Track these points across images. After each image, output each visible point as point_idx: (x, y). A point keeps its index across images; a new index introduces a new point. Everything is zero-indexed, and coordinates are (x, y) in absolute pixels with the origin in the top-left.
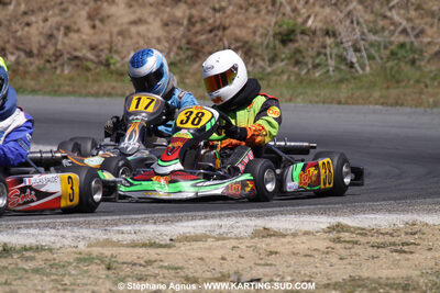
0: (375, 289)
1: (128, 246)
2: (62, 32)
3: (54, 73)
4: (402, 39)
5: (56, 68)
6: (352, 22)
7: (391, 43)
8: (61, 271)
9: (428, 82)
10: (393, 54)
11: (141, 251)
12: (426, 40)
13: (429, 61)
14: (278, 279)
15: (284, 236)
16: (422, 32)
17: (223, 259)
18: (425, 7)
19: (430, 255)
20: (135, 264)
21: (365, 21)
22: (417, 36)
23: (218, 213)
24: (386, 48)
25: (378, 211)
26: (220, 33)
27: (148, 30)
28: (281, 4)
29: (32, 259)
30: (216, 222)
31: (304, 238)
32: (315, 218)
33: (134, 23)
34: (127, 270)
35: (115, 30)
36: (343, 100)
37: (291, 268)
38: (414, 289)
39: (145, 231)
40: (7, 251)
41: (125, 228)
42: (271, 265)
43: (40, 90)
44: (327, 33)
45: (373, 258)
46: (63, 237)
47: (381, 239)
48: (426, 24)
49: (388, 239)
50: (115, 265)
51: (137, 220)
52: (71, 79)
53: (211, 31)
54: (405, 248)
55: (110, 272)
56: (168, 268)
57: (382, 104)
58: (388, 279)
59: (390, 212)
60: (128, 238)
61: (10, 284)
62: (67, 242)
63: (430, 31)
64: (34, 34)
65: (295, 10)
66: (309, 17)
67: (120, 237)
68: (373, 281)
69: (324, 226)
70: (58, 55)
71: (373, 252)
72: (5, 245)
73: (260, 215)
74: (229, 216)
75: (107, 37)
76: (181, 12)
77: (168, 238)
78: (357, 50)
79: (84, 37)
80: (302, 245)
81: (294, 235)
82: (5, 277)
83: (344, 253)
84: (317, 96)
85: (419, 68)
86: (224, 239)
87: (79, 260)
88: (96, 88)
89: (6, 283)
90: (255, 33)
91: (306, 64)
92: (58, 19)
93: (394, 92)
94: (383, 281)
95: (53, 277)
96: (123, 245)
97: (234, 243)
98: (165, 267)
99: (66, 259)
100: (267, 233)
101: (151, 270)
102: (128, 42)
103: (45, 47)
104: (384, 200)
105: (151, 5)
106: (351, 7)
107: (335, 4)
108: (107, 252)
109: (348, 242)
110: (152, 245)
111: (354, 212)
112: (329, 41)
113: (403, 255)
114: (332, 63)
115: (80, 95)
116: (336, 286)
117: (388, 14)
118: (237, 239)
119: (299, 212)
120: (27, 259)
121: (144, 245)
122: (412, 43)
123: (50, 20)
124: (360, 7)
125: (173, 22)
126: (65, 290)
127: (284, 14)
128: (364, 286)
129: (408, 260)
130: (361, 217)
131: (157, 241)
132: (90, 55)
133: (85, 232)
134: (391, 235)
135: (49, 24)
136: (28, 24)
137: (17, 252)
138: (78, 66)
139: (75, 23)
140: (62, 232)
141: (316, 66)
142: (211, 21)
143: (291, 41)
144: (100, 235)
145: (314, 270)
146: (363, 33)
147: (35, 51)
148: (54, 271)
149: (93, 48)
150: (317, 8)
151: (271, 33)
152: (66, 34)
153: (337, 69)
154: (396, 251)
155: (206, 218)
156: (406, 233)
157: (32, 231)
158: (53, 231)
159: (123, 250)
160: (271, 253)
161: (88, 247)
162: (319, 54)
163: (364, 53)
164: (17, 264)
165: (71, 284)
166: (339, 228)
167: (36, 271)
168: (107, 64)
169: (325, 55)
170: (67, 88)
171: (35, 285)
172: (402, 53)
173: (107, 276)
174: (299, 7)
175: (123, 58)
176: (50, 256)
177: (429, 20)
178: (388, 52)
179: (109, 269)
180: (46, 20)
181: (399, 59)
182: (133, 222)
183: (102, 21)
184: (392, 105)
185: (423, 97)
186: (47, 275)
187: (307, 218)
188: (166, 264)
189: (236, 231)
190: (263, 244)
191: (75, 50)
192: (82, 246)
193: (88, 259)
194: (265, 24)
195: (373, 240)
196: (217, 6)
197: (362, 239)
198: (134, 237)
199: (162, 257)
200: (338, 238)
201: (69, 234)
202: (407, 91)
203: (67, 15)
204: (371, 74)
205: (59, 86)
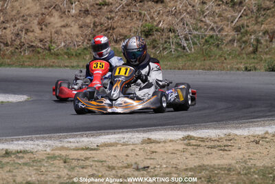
0: (212, 171)
1: (74, 150)
2: (24, 32)
3: (20, 55)
4: (211, 33)
5: (21, 52)
6: (184, 24)
7: (205, 36)
8: (39, 164)
9: (227, 57)
10: (206, 41)
11: (82, 152)
12: (224, 33)
13: (226, 45)
14: (159, 166)
15: (159, 143)
16: (222, 29)
17: (127, 156)
18: (223, 15)
19: (240, 151)
20: (79, 160)
21: (191, 23)
22: (219, 31)
23: (121, 130)
24: (202, 38)
25: (209, 128)
26: (111, 31)
27: (71, 30)
28: (144, 15)
29: (23, 157)
30: (121, 135)
31: (170, 144)
32: (175, 132)
33: (64, 26)
34: (75, 163)
35: (53, 31)
36: (181, 68)
37: (165, 161)
38: (234, 171)
39: (83, 141)
40: (7, 153)
41: (72, 140)
42: (154, 159)
43: (14, 64)
44: (170, 30)
45: (209, 154)
46: (38, 145)
47: (212, 144)
48: (224, 24)
49: (217, 143)
50: (68, 160)
51: (77, 135)
52: (30, 58)
53: (106, 30)
54: (226, 148)
55: (66, 164)
56: (98, 161)
57: (203, 69)
58: (219, 165)
59: (215, 128)
60: (74, 145)
61: (12, 172)
62: (40, 148)
63: (226, 29)
64: (9, 34)
65: (152, 18)
66: (160, 22)
67: (69, 145)
68: (211, 167)
69: (181, 137)
70: (22, 45)
71: (209, 150)
72: (7, 150)
73: (144, 131)
74: (127, 132)
75: (49, 34)
76: (89, 20)
77: (96, 145)
78: (187, 40)
79: (36, 35)
80: (170, 147)
81: (165, 142)
82: (9, 168)
83: (193, 151)
84: (166, 65)
85: (221, 49)
86: (127, 145)
87: (48, 158)
88: (44, 63)
89: (10, 171)
90: (130, 31)
91: (159, 47)
92: (22, 25)
93: (208, 62)
94: (217, 166)
95: (35, 167)
96: (71, 150)
97: (132, 147)
98: (96, 161)
99: (41, 157)
100: (150, 141)
101: (88, 163)
102: (60, 37)
103: (15, 41)
104: (211, 122)
105: (72, 16)
106: (183, 16)
107: (174, 14)
108: (64, 153)
109: (195, 145)
110: (87, 149)
111: (196, 129)
112: (171, 35)
113: (225, 152)
114: (173, 47)
115: (36, 67)
116: (191, 170)
117: (203, 19)
118: (133, 144)
119: (165, 129)
120: (20, 158)
121: (83, 149)
122: (217, 35)
123: (18, 25)
124: (188, 16)
125: (85, 26)
126: (42, 175)
127: (146, 20)
128: (206, 170)
129: (228, 155)
130: (200, 131)
131: (90, 147)
132: (40, 45)
133: (49, 142)
134: (218, 141)
135: (16, 28)
136: (5, 28)
137: (14, 154)
138: (33, 51)
139: (31, 27)
140: (37, 142)
141: (164, 49)
142: (106, 25)
143: (150, 35)
144: (58, 144)
145: (178, 161)
146: (190, 30)
147: (9, 43)
148: (35, 164)
149: (41, 41)
150: (164, 17)
151: (139, 31)
152: (26, 33)
153: (176, 50)
154: (221, 150)
155: (115, 133)
156: (226, 140)
157: (20, 142)
158: (32, 142)
159: (72, 152)
160: (153, 152)
161: (52, 150)
162: (166, 42)
163: (191, 41)
164: (14, 160)
165: (46, 171)
166: (189, 138)
167: (25, 164)
168: (50, 50)
169: (169, 42)
170: (28, 63)
171: (25, 172)
172: (211, 41)
173: (65, 167)
174: (154, 16)
175: (58, 46)
176: (32, 156)
177: (226, 22)
178: (204, 40)
179: (65, 162)
180: (15, 26)
181: (210, 44)
182: (75, 136)
183: (46, 26)
184: (208, 70)
185: (224, 65)
186: (32, 166)
187: (170, 132)
188: (96, 159)
189: (132, 140)
190: (148, 147)
191: (32, 42)
192: (48, 150)
193: (53, 157)
194: (136, 26)
195: (208, 144)
196: (109, 16)
197: (202, 144)
198: (77, 144)
199: (94, 155)
200: (189, 143)
201: (41, 144)
202: (215, 61)
203: (26, 23)
204: (194, 53)
205: (23, 61)
